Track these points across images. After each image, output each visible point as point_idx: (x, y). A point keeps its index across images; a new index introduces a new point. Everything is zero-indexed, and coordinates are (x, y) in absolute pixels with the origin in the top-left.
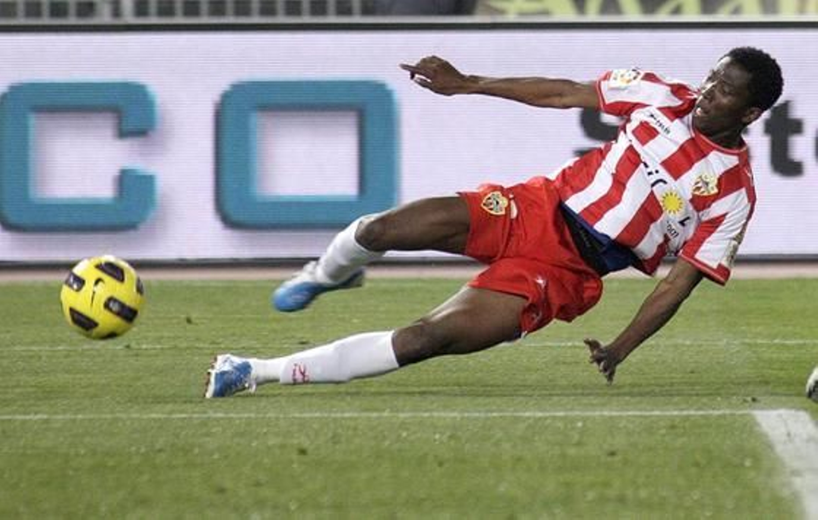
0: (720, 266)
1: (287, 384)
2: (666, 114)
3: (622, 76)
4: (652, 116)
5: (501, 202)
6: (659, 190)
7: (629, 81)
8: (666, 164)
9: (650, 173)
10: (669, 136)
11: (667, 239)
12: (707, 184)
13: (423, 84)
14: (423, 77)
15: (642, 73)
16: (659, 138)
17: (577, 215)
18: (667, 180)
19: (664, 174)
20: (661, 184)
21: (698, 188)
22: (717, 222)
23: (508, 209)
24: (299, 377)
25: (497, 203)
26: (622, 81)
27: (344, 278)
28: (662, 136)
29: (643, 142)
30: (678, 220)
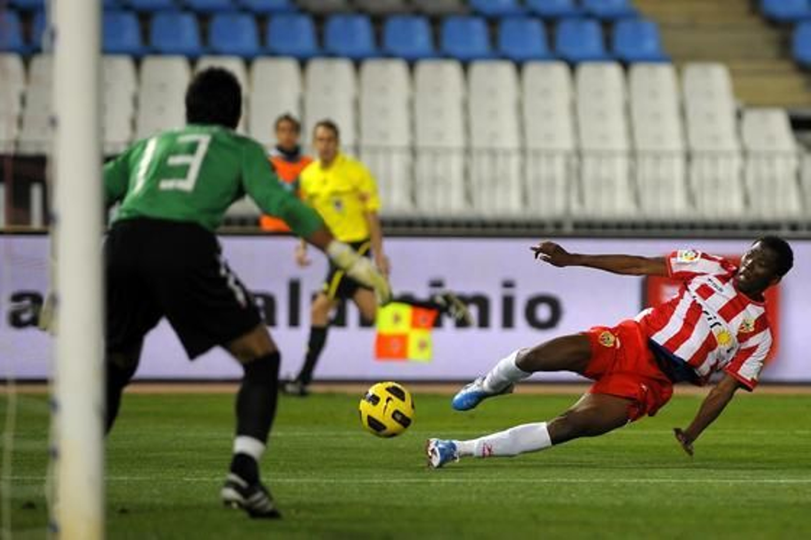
0: (753, 379)
1: (479, 457)
2: (720, 280)
3: (686, 255)
4: (710, 280)
5: (610, 338)
6: (716, 331)
7: (692, 259)
8: (722, 312)
9: (710, 319)
10: (723, 293)
11: (718, 362)
12: (748, 325)
13: (545, 259)
14: (545, 255)
15: (700, 253)
16: (714, 295)
17: (662, 346)
18: (721, 323)
19: (720, 319)
20: (717, 326)
21: (743, 328)
22: (751, 350)
23: (615, 343)
24: (487, 452)
25: (609, 339)
26: (687, 258)
27: (502, 388)
28: (718, 294)
29: (705, 298)
30: (726, 349)
